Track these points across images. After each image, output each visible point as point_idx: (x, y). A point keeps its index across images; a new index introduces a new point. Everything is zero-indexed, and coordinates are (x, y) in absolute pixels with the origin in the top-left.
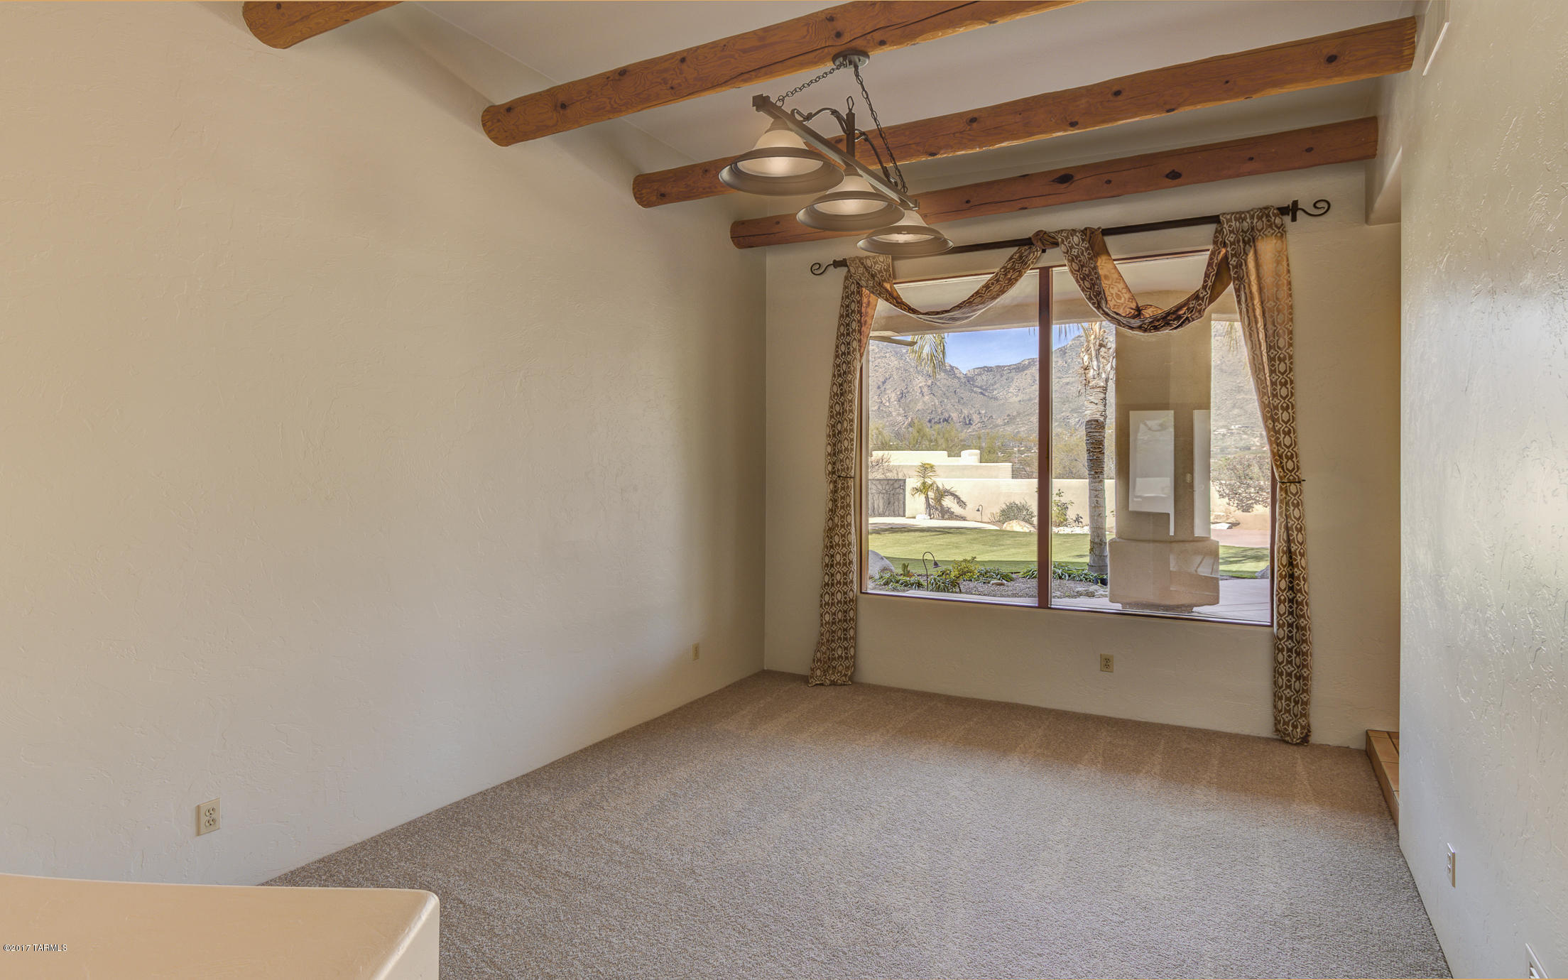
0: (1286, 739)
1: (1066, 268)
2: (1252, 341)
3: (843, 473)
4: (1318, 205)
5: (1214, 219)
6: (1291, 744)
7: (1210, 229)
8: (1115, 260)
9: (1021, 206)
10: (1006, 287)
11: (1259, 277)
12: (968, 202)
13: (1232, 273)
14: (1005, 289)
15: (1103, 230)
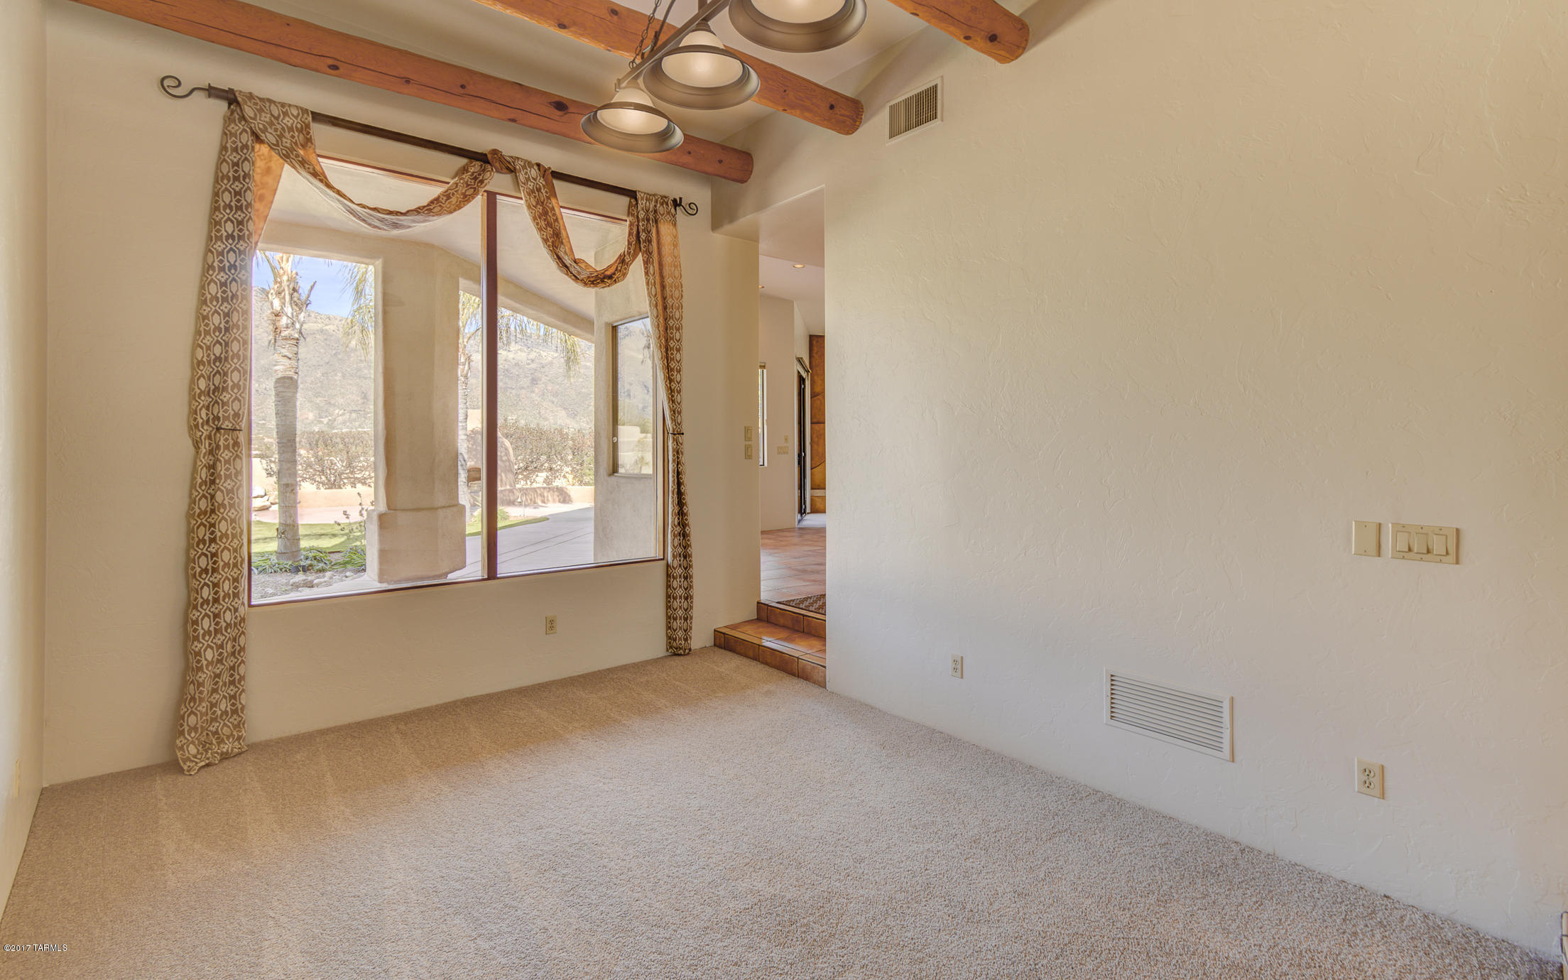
0: (679, 652)
1: (522, 202)
2: (657, 309)
3: (227, 423)
4: (692, 205)
5: (632, 194)
6: (684, 655)
7: (625, 200)
8: (561, 207)
9: (512, 116)
10: (462, 203)
11: (659, 253)
12: (463, 87)
13: (642, 246)
14: (462, 205)
15: (553, 172)
